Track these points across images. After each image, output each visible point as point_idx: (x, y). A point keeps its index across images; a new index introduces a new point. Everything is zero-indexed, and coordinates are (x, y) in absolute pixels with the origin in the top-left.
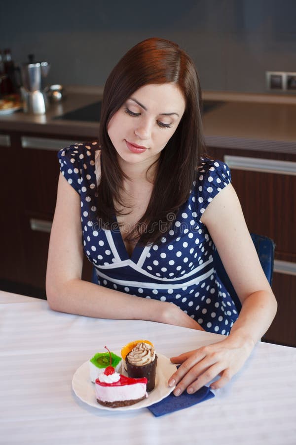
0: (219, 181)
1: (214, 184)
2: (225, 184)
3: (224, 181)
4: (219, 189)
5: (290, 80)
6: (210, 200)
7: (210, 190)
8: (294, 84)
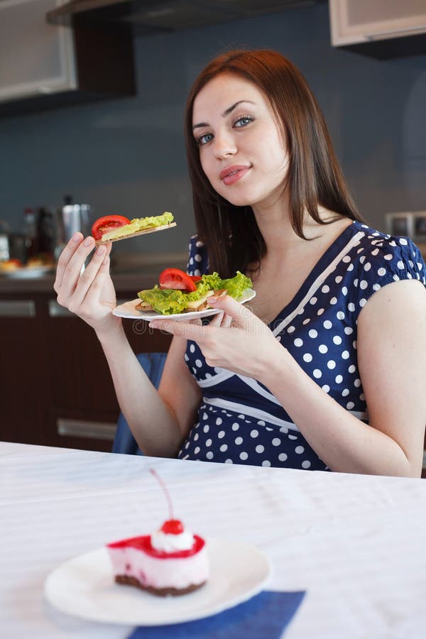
0: (401, 265)
1: (391, 266)
2: (409, 275)
3: (408, 271)
4: (396, 277)
5: (418, 222)
6: (376, 287)
7: (382, 272)
8: (423, 228)
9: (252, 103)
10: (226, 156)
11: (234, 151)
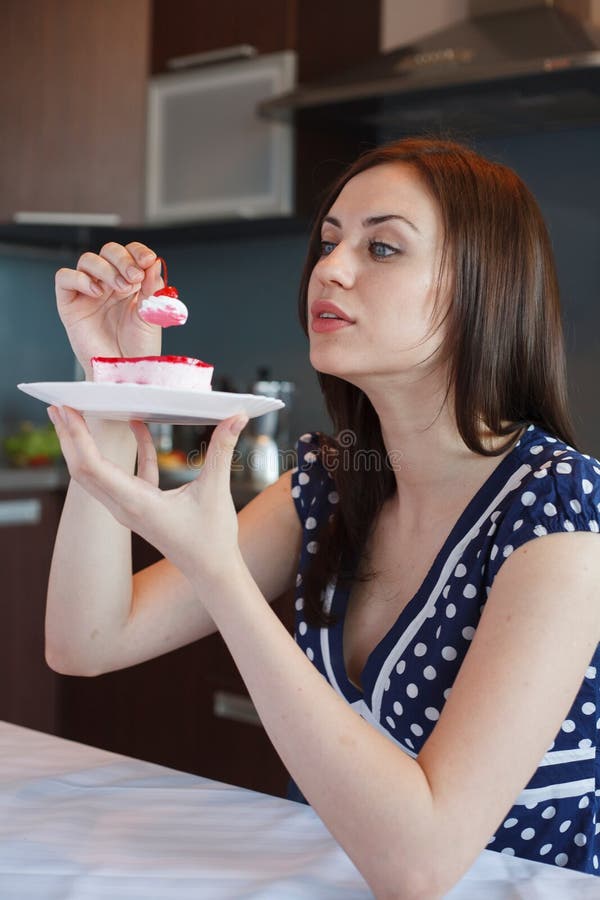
9: (412, 226)
10: (329, 283)
11: (348, 281)
